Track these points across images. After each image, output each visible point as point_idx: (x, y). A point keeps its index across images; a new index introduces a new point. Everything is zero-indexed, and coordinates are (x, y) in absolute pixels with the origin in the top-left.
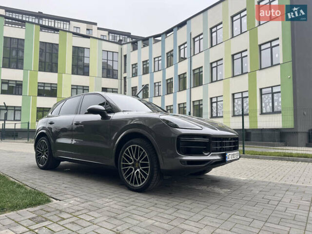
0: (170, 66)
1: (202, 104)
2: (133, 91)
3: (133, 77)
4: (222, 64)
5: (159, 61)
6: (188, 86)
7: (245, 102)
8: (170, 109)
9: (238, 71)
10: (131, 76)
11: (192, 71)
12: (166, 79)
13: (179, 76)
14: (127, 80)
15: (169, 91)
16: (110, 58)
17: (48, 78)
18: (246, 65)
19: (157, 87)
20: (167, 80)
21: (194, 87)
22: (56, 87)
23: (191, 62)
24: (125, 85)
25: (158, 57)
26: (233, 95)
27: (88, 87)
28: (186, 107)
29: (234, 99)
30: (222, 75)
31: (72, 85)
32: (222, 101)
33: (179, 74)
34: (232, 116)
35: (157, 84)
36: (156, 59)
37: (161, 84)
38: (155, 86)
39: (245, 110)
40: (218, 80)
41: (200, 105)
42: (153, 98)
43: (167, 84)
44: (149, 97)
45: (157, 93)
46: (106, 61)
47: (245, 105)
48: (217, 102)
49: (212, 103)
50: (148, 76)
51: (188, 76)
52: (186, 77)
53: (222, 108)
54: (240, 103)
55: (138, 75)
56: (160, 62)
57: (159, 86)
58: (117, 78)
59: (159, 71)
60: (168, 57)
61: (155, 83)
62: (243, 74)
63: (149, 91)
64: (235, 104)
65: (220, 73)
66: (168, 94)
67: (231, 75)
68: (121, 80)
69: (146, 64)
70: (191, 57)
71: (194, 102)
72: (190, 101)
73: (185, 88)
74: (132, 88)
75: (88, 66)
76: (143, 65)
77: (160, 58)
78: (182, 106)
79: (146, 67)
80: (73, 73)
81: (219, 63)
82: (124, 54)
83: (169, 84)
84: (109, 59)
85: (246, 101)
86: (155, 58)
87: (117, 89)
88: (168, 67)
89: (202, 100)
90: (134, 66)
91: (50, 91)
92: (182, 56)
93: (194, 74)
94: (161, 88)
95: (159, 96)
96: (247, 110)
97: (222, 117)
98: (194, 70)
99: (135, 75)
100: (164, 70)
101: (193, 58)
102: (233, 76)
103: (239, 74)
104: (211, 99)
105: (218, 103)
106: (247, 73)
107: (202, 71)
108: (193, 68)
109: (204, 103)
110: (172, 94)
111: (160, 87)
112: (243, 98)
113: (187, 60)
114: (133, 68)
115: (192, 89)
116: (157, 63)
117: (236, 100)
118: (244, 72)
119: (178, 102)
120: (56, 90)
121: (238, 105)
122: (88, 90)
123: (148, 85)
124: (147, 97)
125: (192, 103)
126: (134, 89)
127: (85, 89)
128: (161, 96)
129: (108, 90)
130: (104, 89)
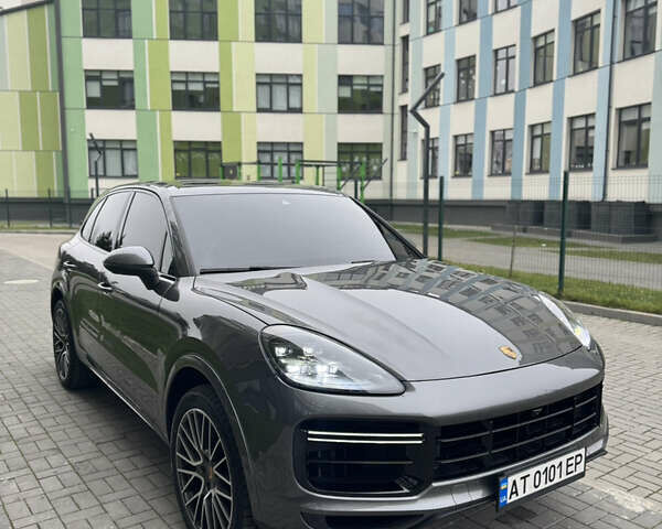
1: (648, 120)
2: (427, 79)
3: (428, 34)
6: (603, 57)
8: (542, 136)
12: (534, 34)
13: (577, 23)
14: (411, 44)
15: (541, 77)
17: (194, 56)
19: (502, 64)
20: (536, 39)
21: (624, 60)
22: (218, 82)
24: (405, 63)
27: (300, 76)
28: (593, 128)
31: (257, 75)
33: (574, 16)
35: (502, 54)
37: (517, 51)
38: (497, 60)
41: (641, 120)
42: (489, 99)
43: (537, 50)
44: (476, 96)
45: (504, 82)
50: (474, 28)
51: (604, 22)
52: (598, 26)
55: (443, 27)
57: (508, 59)
58: (382, 44)
59: (509, 8)
61: (496, 51)
63: (476, 78)
66: (536, 84)
68: (394, 46)
71: (620, 111)
72: (609, 107)
73: (592, 66)
74: (426, 70)
75: (298, 13)
78: (580, 124)
80: (259, 39)
83: (541, 51)
87: (382, 77)
89: (649, 104)
91: (198, 95)
93: (627, 14)
94: (516, 64)
95: (507, 91)
99: (433, 27)
109: (654, 113)
110: (551, 86)
111: (511, 61)
114: (428, 5)
115: (616, 66)
119: (569, 112)
120: (218, 89)
122: (301, 85)
123: (474, 56)
124: (469, 98)
125: (613, 113)
126: (432, 74)
127: (291, 82)
128: (513, 91)
129: (356, 81)
130: (345, 80)
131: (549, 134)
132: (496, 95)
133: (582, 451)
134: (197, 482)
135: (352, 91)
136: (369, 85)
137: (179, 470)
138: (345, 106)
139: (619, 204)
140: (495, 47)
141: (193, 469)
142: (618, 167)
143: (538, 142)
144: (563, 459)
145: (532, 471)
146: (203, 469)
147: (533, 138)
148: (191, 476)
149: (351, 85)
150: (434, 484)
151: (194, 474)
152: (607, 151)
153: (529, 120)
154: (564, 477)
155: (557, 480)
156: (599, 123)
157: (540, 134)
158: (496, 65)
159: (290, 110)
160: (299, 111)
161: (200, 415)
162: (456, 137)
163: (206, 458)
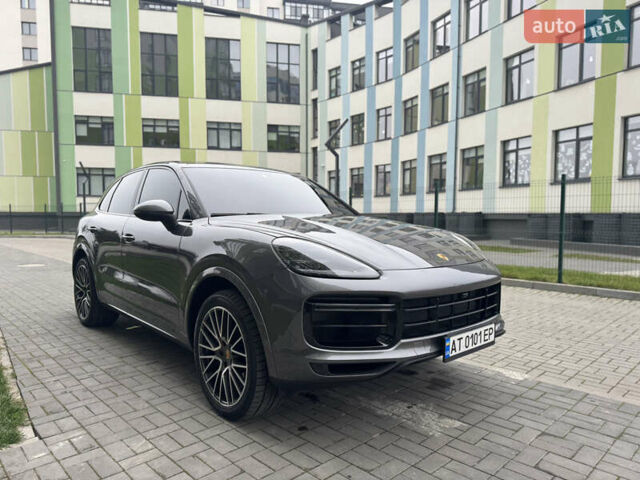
0: (413, 69)
1: (482, 157)
2: (331, 130)
3: (331, 98)
4: (533, 60)
5: (387, 58)
6: (451, 115)
7: (585, 151)
8: (410, 169)
9: (570, 76)
10: (327, 96)
11: (461, 79)
12: (404, 99)
13: (433, 91)
14: (319, 105)
15: (409, 128)
16: (283, 58)
17: (159, 107)
18: (591, 59)
19: (382, 120)
20: (405, 102)
21: (466, 116)
22: (178, 127)
23: (459, 57)
24: (315, 118)
25: (386, 50)
26: (556, 133)
27: (240, 124)
28: (445, 163)
29: (557, 144)
30: (530, 86)
31: (208, 122)
32: (529, 148)
33: (431, 87)
34: (552, 184)
35: (382, 113)
36: (382, 55)
37: (392, 111)
38: (379, 117)
39: (582, 171)
40: (522, 98)
41: (478, 157)
42: (374, 144)
43: (406, 110)
44: (365, 141)
45: (384, 132)
46: (275, 65)
47: (583, 157)
48: (516, 151)
49: (505, 153)
50: (363, 94)
51: (451, 91)
52: (447, 94)
53: (529, 164)
54: (571, 151)
55: (342, 93)
56: (390, 60)
57: (386, 116)
58: (298, 104)
59: (387, 81)
60: (407, 48)
61: (378, 111)
62: (582, 81)
63: (365, 129)
64: (560, 155)
65: (528, 82)
66: (406, 133)
67: (552, 86)
68: (307, 105)
69: (359, 68)
70: (459, 46)
71: (463, 151)
72: (456, 148)
73: (444, 121)
74: (330, 123)
75: (237, 79)
76: (354, 70)
77: (390, 52)
78: (437, 160)
79: (360, 74)
80: (209, 97)
81: (525, 57)
82: (312, 47)
83: (409, 110)
84: (280, 61)
85: (587, 148)
86: (378, 53)
87: (298, 127)
88: (407, 71)
89: (482, 146)
90: (334, 73)
91: (163, 136)
92: (440, 42)
93: (466, 86)
94: (392, 120)
95: (386, 139)
96: (588, 169)
97: (528, 185)
98: (466, 77)
99: (334, 93)
100: (398, 78)
101: (466, 48)
102: (559, 88)
103: (572, 82)
104: (505, 143)
105: (521, 153)
106: (593, 79)
107: (484, 80)
108: (464, 72)
109: (486, 152)
110: (416, 134)
111: (389, 118)
112: (578, 141)
113: (451, 52)
114: (331, 78)
115: (460, 121)
116: (382, 62)
117: (562, 147)
118: (586, 76)
119: (430, 151)
120: (178, 132)
121: (568, 158)
122: (240, 130)
123: (363, 114)
124: (360, 142)
125: (459, 153)
126: (334, 126)
127: (234, 129)
128: (390, 139)
129: (280, 129)
130: (272, 128)
131: (415, 168)
132: (378, 141)
133: (493, 326)
134: (216, 363)
135: (278, 135)
136: (290, 133)
137: (201, 357)
138: (273, 147)
139: (464, 214)
140: (378, 107)
141: (212, 353)
142: (463, 190)
143: (408, 174)
144: (482, 329)
145: (464, 335)
146: (221, 353)
147: (404, 170)
148: (210, 359)
149: (277, 132)
150: (403, 341)
151: (213, 357)
152: (455, 178)
153: (402, 158)
154: (483, 343)
155: (479, 344)
156: (450, 160)
157: (409, 168)
158: (378, 120)
159: (232, 149)
160: (239, 149)
161: (219, 311)
162: (352, 170)
163: (224, 344)
